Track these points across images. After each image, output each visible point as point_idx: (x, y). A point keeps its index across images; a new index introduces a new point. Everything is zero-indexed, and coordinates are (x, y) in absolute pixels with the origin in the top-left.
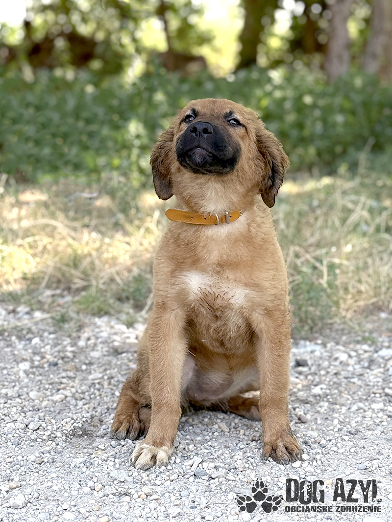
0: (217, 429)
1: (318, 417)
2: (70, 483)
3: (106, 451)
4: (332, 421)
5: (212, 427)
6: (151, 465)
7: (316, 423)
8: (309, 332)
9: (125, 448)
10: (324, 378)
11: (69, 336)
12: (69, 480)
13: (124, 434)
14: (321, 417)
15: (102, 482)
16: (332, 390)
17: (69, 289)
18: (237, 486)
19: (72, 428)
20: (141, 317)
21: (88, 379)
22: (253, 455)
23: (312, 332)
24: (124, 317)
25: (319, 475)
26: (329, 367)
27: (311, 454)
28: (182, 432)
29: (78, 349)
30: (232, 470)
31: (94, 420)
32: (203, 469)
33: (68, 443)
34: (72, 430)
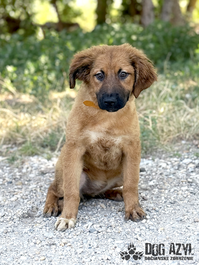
0: (99, 207)
1: (153, 197)
2: (23, 241)
3: (41, 224)
4: (161, 198)
5: (97, 207)
6: (66, 228)
7: (152, 200)
9: (51, 221)
10: (154, 177)
11: (17, 167)
13: (50, 214)
14: (155, 196)
15: (40, 239)
16: (160, 182)
17: (15, 144)
18: (112, 235)
19: (22, 213)
20: (55, 154)
21: (29, 188)
22: (120, 219)
23: (146, 154)
24: (45, 155)
25: (156, 226)
26: (157, 171)
27: (151, 215)
28: (81, 210)
29: (22, 173)
30: (109, 227)
31: (33, 208)
32: (94, 228)
33: (20, 222)
34: (22, 214)
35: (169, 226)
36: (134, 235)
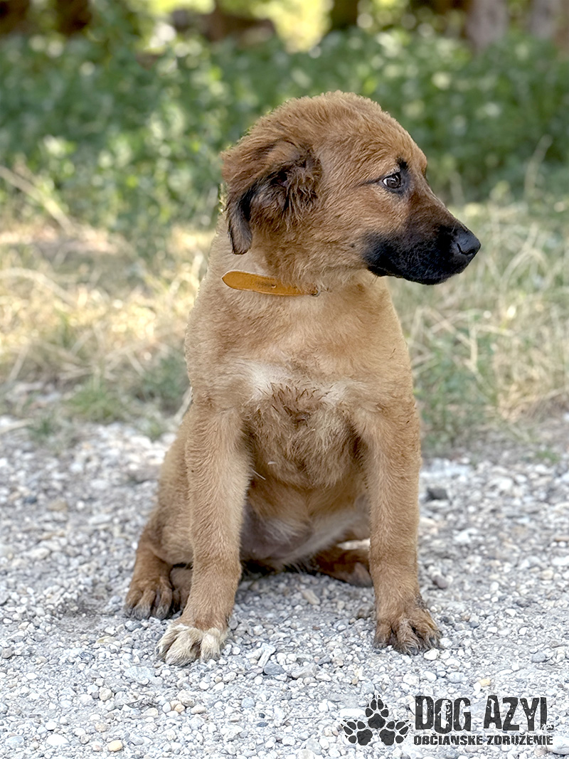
0: (299, 601)
1: (465, 581)
2: (59, 689)
3: (117, 637)
4: (489, 585)
5: (292, 597)
6: (192, 658)
7: (462, 590)
8: (449, 445)
9: (149, 632)
10: (473, 518)
11: (57, 456)
12: (58, 683)
13: (145, 610)
14: (471, 580)
15: (111, 685)
16: (488, 536)
17: (55, 381)
18: (334, 690)
19: (62, 600)
20: (174, 423)
21: (86, 524)
22: (360, 641)
23: (453, 446)
24: (145, 425)
25: (469, 671)
26: (482, 501)
27: (454, 637)
28: (243, 605)
29: (71, 476)
30: (326, 665)
31: (97, 587)
32: (278, 663)
33: (54, 626)
34: (61, 604)
35: (506, 677)
36: (398, 694)
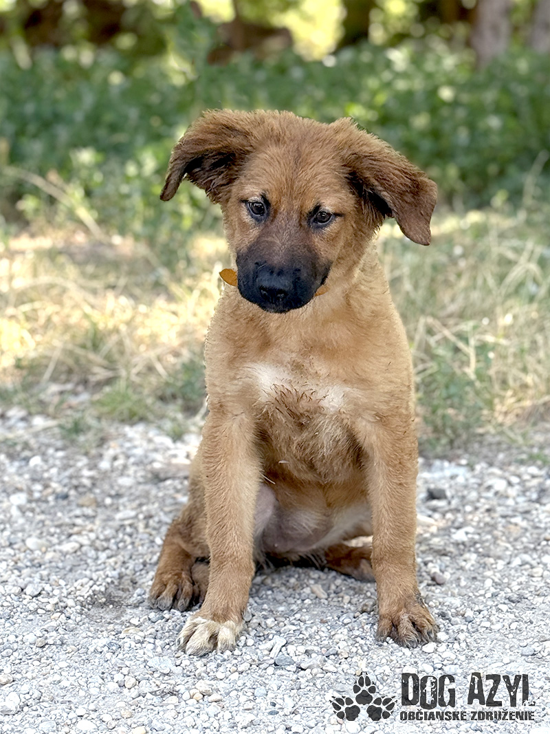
0: (308, 595)
1: (461, 577)
2: (88, 677)
3: (141, 628)
4: (483, 582)
5: (302, 591)
6: (210, 649)
8: (448, 447)
9: (170, 624)
10: (470, 517)
11: (86, 454)
12: (87, 671)
13: (168, 601)
14: (466, 576)
15: (135, 674)
16: (483, 534)
17: (85, 382)
18: (339, 681)
19: (91, 592)
20: (195, 424)
21: (113, 519)
22: (364, 634)
23: (452, 448)
24: (168, 425)
25: (464, 663)
26: (478, 501)
27: (451, 631)
28: (257, 599)
29: (99, 473)
30: (332, 657)
31: (123, 580)
32: (288, 654)
33: (84, 616)
34: (90, 596)
35: (498, 669)
36: (398, 684)
